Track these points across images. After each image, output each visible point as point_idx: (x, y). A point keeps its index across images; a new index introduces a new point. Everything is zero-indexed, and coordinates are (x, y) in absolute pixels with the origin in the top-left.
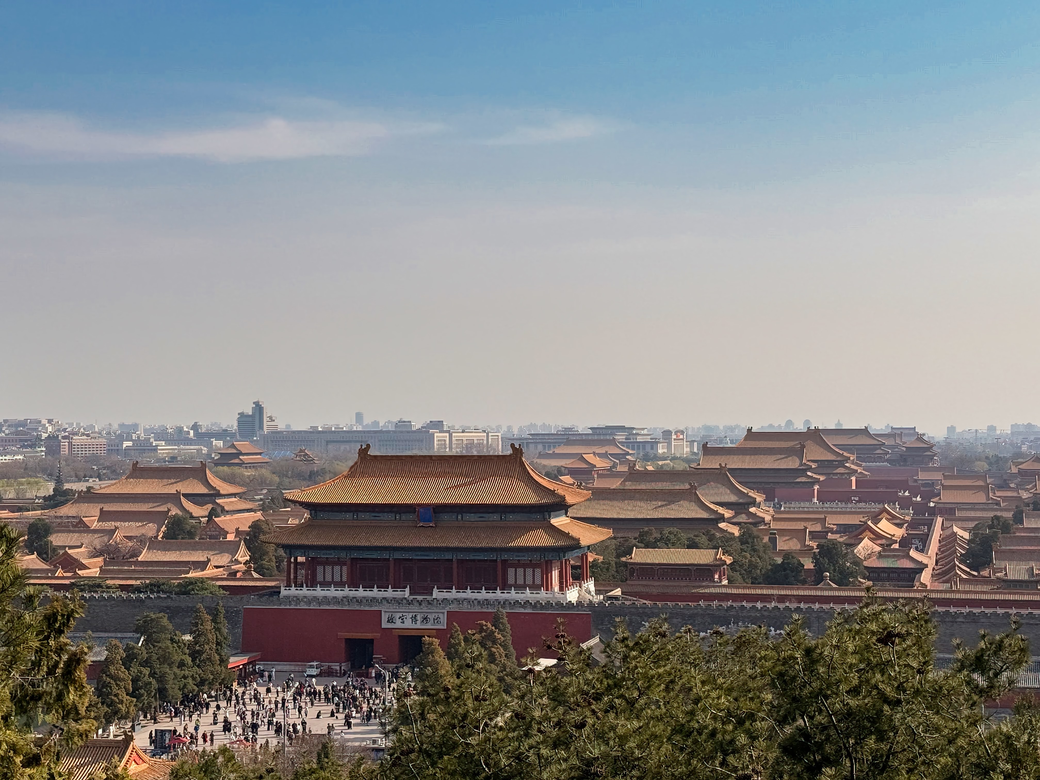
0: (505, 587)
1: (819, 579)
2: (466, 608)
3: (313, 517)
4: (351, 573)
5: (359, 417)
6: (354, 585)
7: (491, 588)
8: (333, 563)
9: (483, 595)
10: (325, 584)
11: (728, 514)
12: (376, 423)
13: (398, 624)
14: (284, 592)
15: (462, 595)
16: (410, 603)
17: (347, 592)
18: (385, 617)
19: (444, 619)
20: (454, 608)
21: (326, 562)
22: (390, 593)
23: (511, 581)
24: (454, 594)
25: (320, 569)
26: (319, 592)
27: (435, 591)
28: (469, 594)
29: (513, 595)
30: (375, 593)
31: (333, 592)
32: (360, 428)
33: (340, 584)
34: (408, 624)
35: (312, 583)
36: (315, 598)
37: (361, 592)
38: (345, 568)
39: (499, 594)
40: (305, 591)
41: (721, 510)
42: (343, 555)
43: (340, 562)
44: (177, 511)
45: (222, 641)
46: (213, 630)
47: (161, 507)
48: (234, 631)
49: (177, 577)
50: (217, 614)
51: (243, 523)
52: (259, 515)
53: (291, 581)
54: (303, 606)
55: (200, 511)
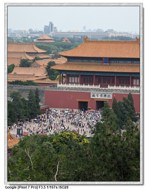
0: (132, 85)
2: (119, 92)
3: (69, 61)
4: (81, 80)
5: (84, 27)
6: (81, 84)
7: (128, 86)
8: (75, 76)
9: (125, 88)
10: (72, 83)
12: (90, 30)
13: (96, 97)
14: (58, 85)
15: (117, 88)
16: (100, 90)
17: (79, 86)
18: (92, 95)
19: (111, 96)
20: (114, 92)
21: (72, 76)
22: (93, 87)
23: (134, 83)
24: (115, 88)
25: (70, 78)
26: (70, 86)
27: (109, 86)
28: (120, 88)
29: (135, 88)
30: (89, 86)
31: (75, 86)
32: (85, 31)
33: (77, 83)
34: (99, 97)
35: (68, 82)
36: (69, 88)
37: (84, 86)
38: (78, 78)
39: (130, 88)
40: (65, 86)
42: (78, 74)
43: (77, 76)
44: (24, 58)
45: (38, 101)
46: (35, 97)
47: (19, 56)
48: (43, 98)
49: (24, 80)
50: (37, 91)
51: (46, 63)
52: (50, 60)
53: (61, 82)
54: (65, 90)
55: (31, 58)
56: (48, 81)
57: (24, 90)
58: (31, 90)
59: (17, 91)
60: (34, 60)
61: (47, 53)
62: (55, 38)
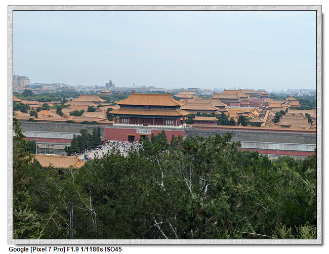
0: (165, 125)
1: (238, 125)
2: (156, 129)
3: (121, 107)
4: (130, 121)
5: (134, 85)
6: (130, 123)
8: (125, 118)
9: (160, 126)
10: (123, 123)
11: (218, 109)
12: (138, 86)
13: (140, 133)
14: (114, 125)
15: (155, 126)
16: (143, 128)
17: (128, 125)
18: (137, 131)
19: (151, 132)
20: (153, 129)
22: (138, 125)
23: (166, 123)
24: (153, 126)
25: (122, 120)
26: (122, 125)
27: (149, 125)
28: (157, 126)
29: (167, 127)
30: (135, 125)
31: (125, 125)
32: (134, 87)
33: (127, 123)
34: (143, 133)
35: (121, 123)
37: (132, 125)
38: (128, 120)
39: (163, 126)
40: (119, 125)
41: (217, 108)
42: (128, 116)
43: (127, 118)
44: (91, 105)
45: (100, 135)
46: (98, 132)
47: (87, 104)
48: (103, 133)
49: (90, 120)
50: (99, 129)
51: (106, 109)
52: (109, 107)
53: (116, 122)
54: (118, 128)
55: (96, 106)
56: (107, 121)
57: (90, 128)
58: (94, 128)
59: (85, 128)
60: (98, 107)
61: (108, 102)
62: (113, 92)
